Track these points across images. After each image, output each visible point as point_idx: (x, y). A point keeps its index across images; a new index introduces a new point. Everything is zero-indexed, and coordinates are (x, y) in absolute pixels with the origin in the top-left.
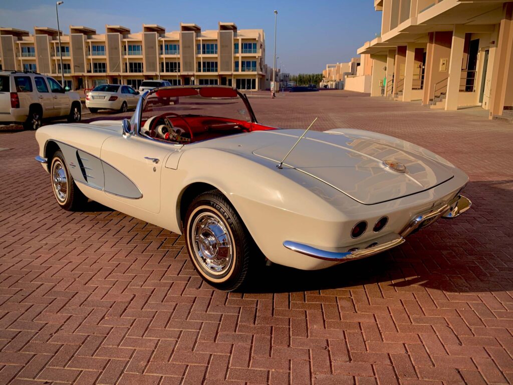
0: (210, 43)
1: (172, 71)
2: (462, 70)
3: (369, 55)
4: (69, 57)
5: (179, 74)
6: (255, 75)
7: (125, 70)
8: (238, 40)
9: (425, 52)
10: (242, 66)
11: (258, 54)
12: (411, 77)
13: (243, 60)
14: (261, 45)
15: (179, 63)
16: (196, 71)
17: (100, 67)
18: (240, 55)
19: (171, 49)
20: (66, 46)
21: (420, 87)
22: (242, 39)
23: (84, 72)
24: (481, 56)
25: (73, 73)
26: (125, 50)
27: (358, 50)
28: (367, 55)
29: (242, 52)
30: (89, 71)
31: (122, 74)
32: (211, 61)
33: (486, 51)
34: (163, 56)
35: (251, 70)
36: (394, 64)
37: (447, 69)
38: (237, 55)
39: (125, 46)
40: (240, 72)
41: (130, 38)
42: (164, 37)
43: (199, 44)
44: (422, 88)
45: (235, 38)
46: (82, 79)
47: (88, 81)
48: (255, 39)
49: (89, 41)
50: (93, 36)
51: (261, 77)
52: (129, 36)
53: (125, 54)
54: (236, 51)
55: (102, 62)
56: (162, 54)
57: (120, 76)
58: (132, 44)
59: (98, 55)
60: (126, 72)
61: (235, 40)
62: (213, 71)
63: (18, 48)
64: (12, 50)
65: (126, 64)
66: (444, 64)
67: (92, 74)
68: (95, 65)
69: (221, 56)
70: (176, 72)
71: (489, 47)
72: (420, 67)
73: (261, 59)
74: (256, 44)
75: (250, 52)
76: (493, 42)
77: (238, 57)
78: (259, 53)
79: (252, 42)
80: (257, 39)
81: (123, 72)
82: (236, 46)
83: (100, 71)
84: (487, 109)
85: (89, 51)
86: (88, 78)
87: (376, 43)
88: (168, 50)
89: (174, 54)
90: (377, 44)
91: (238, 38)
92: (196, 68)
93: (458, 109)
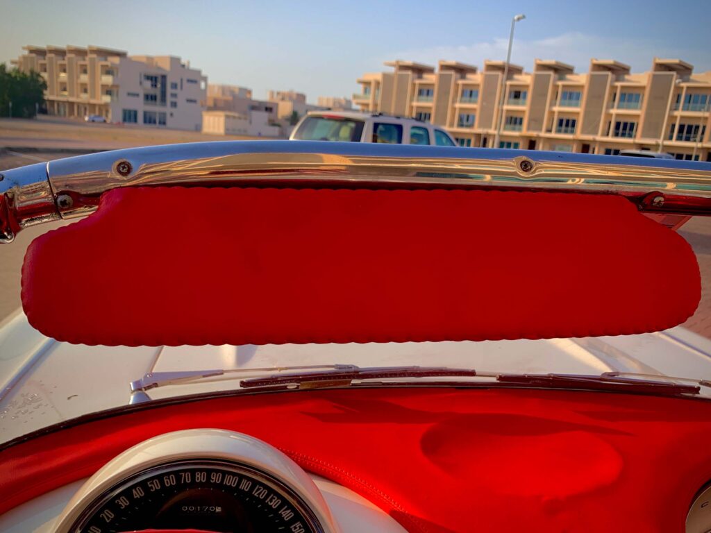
1: (688, 139)
4: (524, 107)
15: (704, 127)
17: (567, 125)
19: (695, 102)
20: (522, 90)
25: (524, 131)
26: (614, 100)
31: (599, 138)
34: (678, 113)
39: (615, 95)
41: (628, 81)
42: (688, 81)
46: (535, 141)
47: (543, 144)
49: (560, 83)
50: (568, 77)
52: (627, 77)
53: (613, 107)
55: (571, 118)
56: (676, 109)
57: (594, 141)
58: (628, 91)
59: (568, 106)
60: (607, 135)
65: (610, 122)
67: (553, 135)
81: (603, 135)
85: (556, 98)
88: (689, 102)
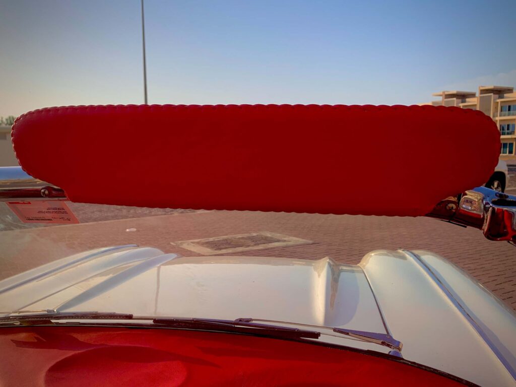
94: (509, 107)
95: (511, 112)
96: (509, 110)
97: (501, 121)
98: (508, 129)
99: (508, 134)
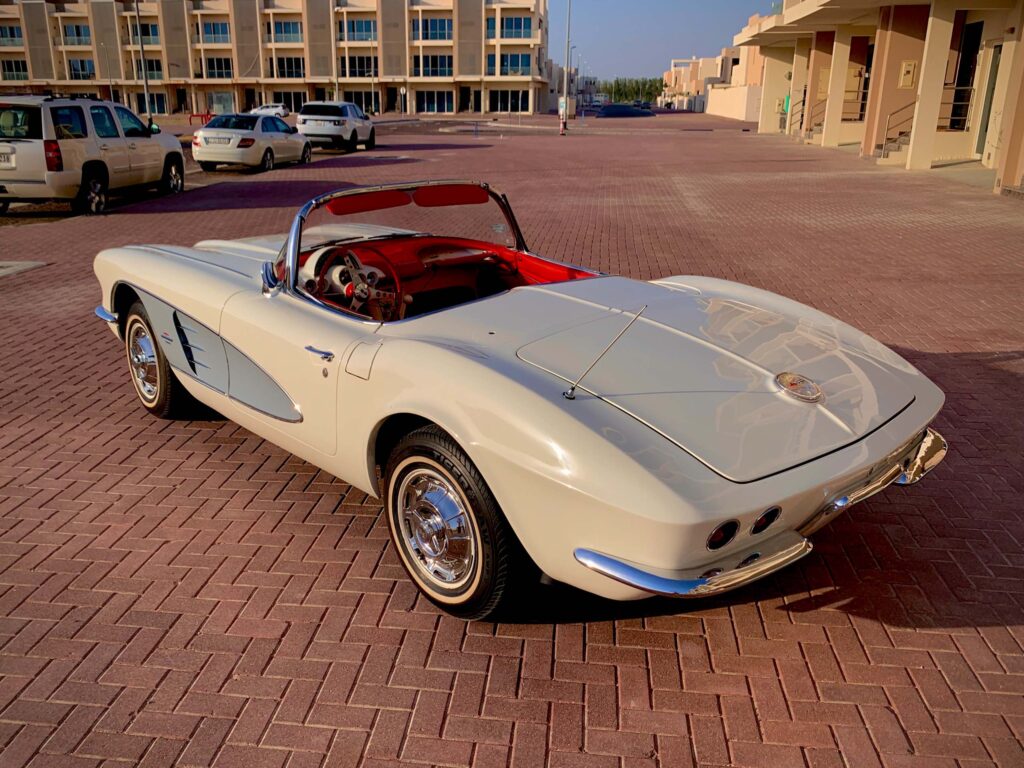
0: (438, 17)
1: (362, 74)
2: (945, 84)
3: (758, 48)
4: (158, 46)
5: (376, 80)
6: (528, 82)
7: (269, 74)
8: (495, 10)
9: (870, 43)
10: (502, 65)
11: (534, 41)
12: (841, 96)
13: (504, 53)
14: (541, 21)
15: (376, 59)
16: (411, 76)
17: (220, 67)
18: (497, 41)
19: (360, 30)
20: (151, 22)
21: (858, 117)
22: (503, 10)
23: (188, 76)
24: (984, 57)
25: (167, 78)
26: (269, 32)
27: (735, 37)
28: (752, 47)
29: (502, 37)
30: (199, 76)
31: (263, 80)
32: (439, 53)
33: (996, 47)
34: (345, 44)
35: (520, 72)
36: (808, 67)
37: (915, 83)
38: (492, 42)
39: (269, 24)
40: (498, 77)
41: (279, 7)
42: (346, 5)
43: (415, 18)
44: (861, 118)
45: (489, 6)
46: (184, 91)
47: (196, 95)
48: (529, 9)
49: (197, 12)
50: (205, 3)
51: (539, 86)
53: (270, 41)
54: (491, 35)
55: (223, 56)
56: (341, 39)
57: (258, 85)
58: (283, 20)
59: (215, 42)
60: (272, 76)
61: (487, 10)
62: (443, 74)
63: (56, 28)
64: (44, 31)
65: (271, 59)
66: (908, 72)
67: (205, 80)
68: (210, 62)
69: (460, 45)
70: (370, 76)
71: (1003, 40)
72: (860, 75)
73: (541, 49)
74: (530, 19)
75: (519, 36)
76: (1012, 30)
77: (494, 46)
78: (536, 37)
79: (523, 16)
80: (532, 10)
81: (266, 77)
82: (490, 22)
83: (220, 76)
84: (991, 167)
85: (198, 33)
86: (196, 88)
87: (772, 26)
88: (354, 31)
89: (366, 40)
90: (775, 27)
91: (494, 6)
92: (410, 69)
93: (933, 167)
94: (78, 28)
95: (83, 38)
96: (78, 34)
97: (69, 53)
98: (83, 69)
99: (85, 77)
